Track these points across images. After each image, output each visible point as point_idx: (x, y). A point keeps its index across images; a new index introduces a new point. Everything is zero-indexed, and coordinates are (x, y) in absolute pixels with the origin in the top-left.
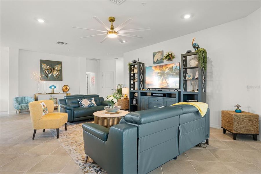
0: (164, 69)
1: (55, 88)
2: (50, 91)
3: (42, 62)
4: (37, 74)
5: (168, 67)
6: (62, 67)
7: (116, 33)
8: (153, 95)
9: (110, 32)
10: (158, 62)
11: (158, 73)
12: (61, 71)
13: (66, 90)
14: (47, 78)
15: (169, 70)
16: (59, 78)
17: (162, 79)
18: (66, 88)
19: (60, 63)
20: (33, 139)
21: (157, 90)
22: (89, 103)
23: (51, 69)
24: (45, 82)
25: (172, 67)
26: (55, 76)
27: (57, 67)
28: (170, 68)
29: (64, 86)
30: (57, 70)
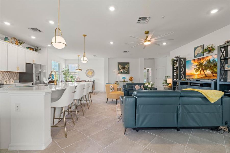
0: (202, 62)
1: (125, 78)
2: (122, 80)
3: (119, 63)
4: (116, 71)
5: (205, 60)
6: (129, 66)
7: (150, 41)
8: (191, 84)
9: (145, 41)
10: (198, 55)
11: (197, 65)
12: (129, 68)
13: (131, 80)
14: (121, 73)
15: (206, 62)
16: (128, 73)
17: (201, 71)
18: (132, 79)
19: (128, 63)
20: (107, 103)
21: (195, 80)
22: (139, 88)
23: (123, 68)
24: (120, 75)
25: (210, 59)
26: (125, 71)
27: (126, 66)
28: (207, 61)
29: (130, 78)
30: (126, 68)
